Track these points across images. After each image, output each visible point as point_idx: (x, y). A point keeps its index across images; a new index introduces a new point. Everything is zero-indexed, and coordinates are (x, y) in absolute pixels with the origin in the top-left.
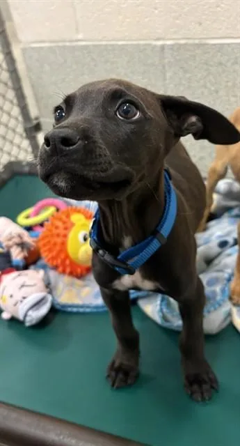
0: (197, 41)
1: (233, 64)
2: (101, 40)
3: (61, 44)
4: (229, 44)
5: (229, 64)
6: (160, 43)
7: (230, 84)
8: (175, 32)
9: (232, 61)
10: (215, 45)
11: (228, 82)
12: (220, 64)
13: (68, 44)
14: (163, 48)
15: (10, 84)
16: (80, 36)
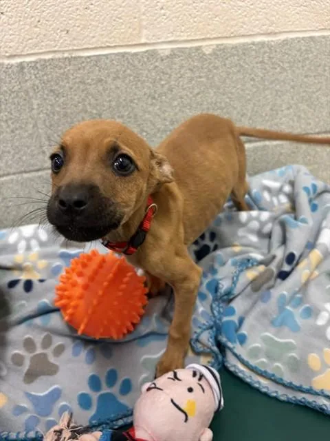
0: (66, 55)
1: (114, 79)
4: (106, 56)
5: (110, 80)
6: (19, 60)
7: (113, 104)
8: (36, 45)
9: (113, 75)
10: (89, 57)
11: (110, 101)
12: (100, 80)
14: (21, 67)
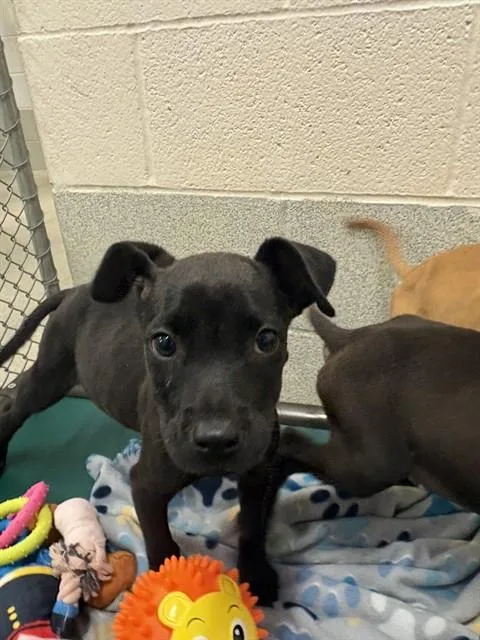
0: (340, 199)
2: (185, 189)
3: (119, 191)
4: (390, 206)
6: (283, 198)
8: (307, 184)
10: (368, 205)
13: (131, 191)
14: (284, 205)
15: (31, 248)
16: (152, 182)
